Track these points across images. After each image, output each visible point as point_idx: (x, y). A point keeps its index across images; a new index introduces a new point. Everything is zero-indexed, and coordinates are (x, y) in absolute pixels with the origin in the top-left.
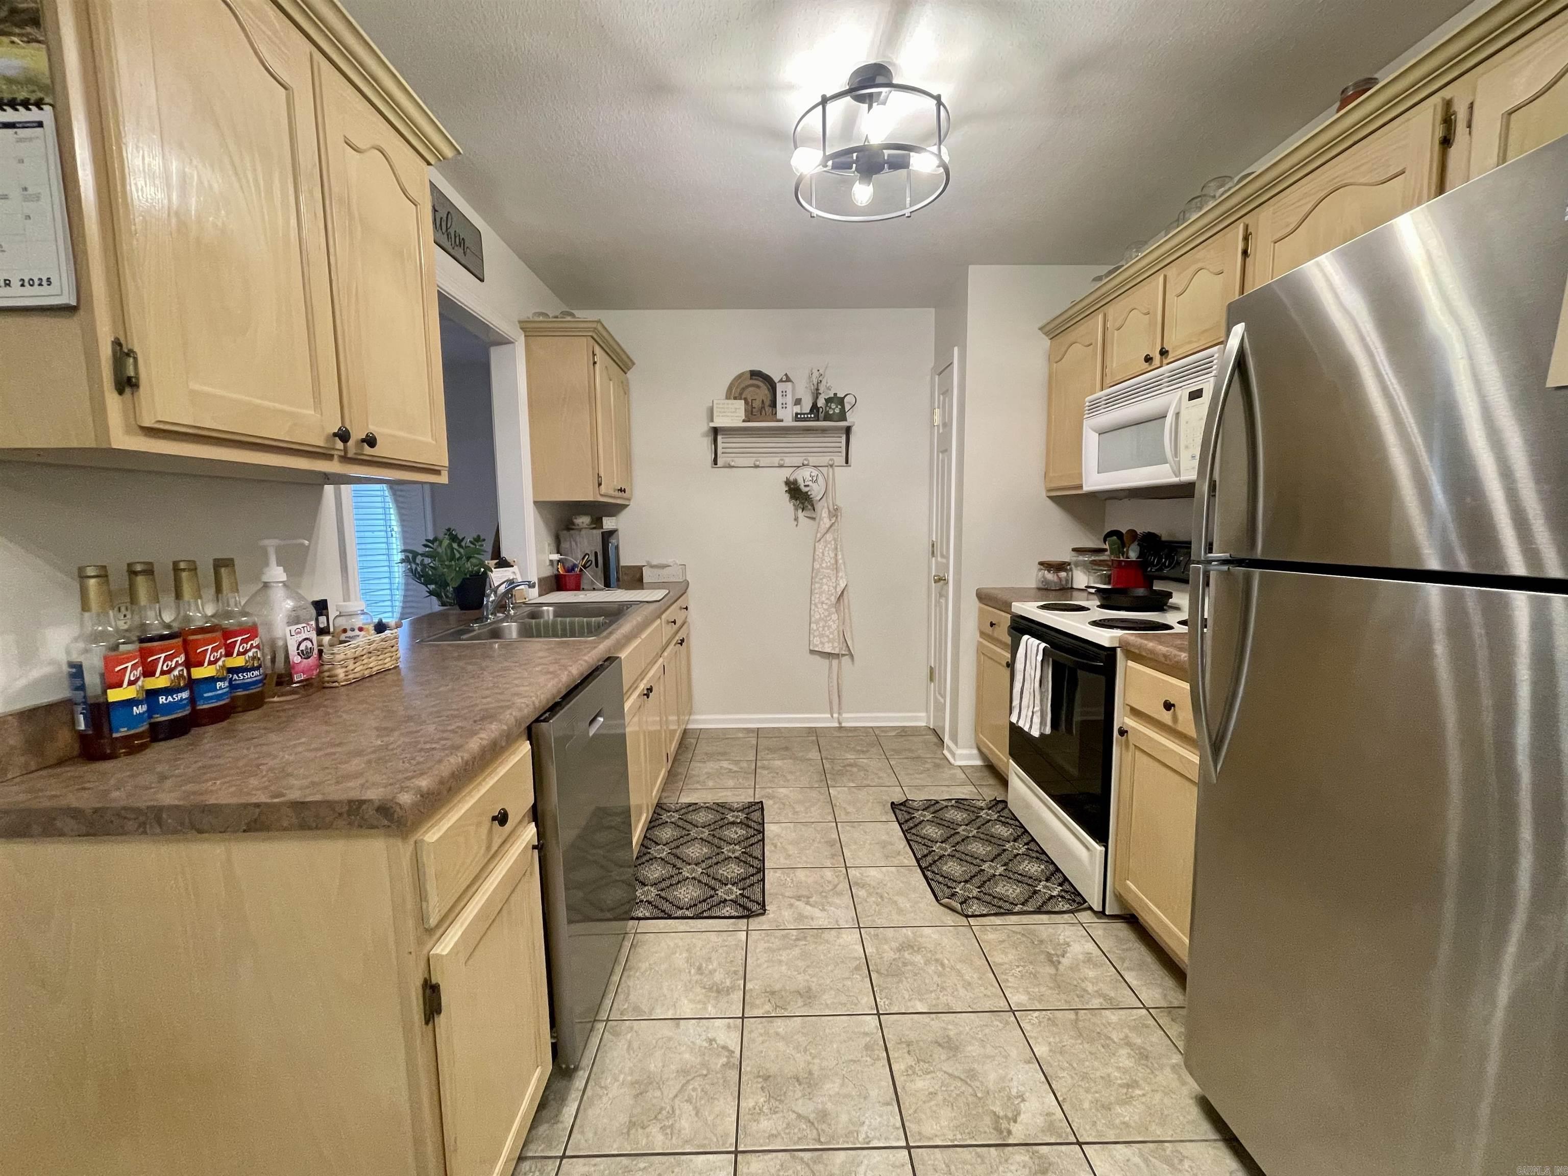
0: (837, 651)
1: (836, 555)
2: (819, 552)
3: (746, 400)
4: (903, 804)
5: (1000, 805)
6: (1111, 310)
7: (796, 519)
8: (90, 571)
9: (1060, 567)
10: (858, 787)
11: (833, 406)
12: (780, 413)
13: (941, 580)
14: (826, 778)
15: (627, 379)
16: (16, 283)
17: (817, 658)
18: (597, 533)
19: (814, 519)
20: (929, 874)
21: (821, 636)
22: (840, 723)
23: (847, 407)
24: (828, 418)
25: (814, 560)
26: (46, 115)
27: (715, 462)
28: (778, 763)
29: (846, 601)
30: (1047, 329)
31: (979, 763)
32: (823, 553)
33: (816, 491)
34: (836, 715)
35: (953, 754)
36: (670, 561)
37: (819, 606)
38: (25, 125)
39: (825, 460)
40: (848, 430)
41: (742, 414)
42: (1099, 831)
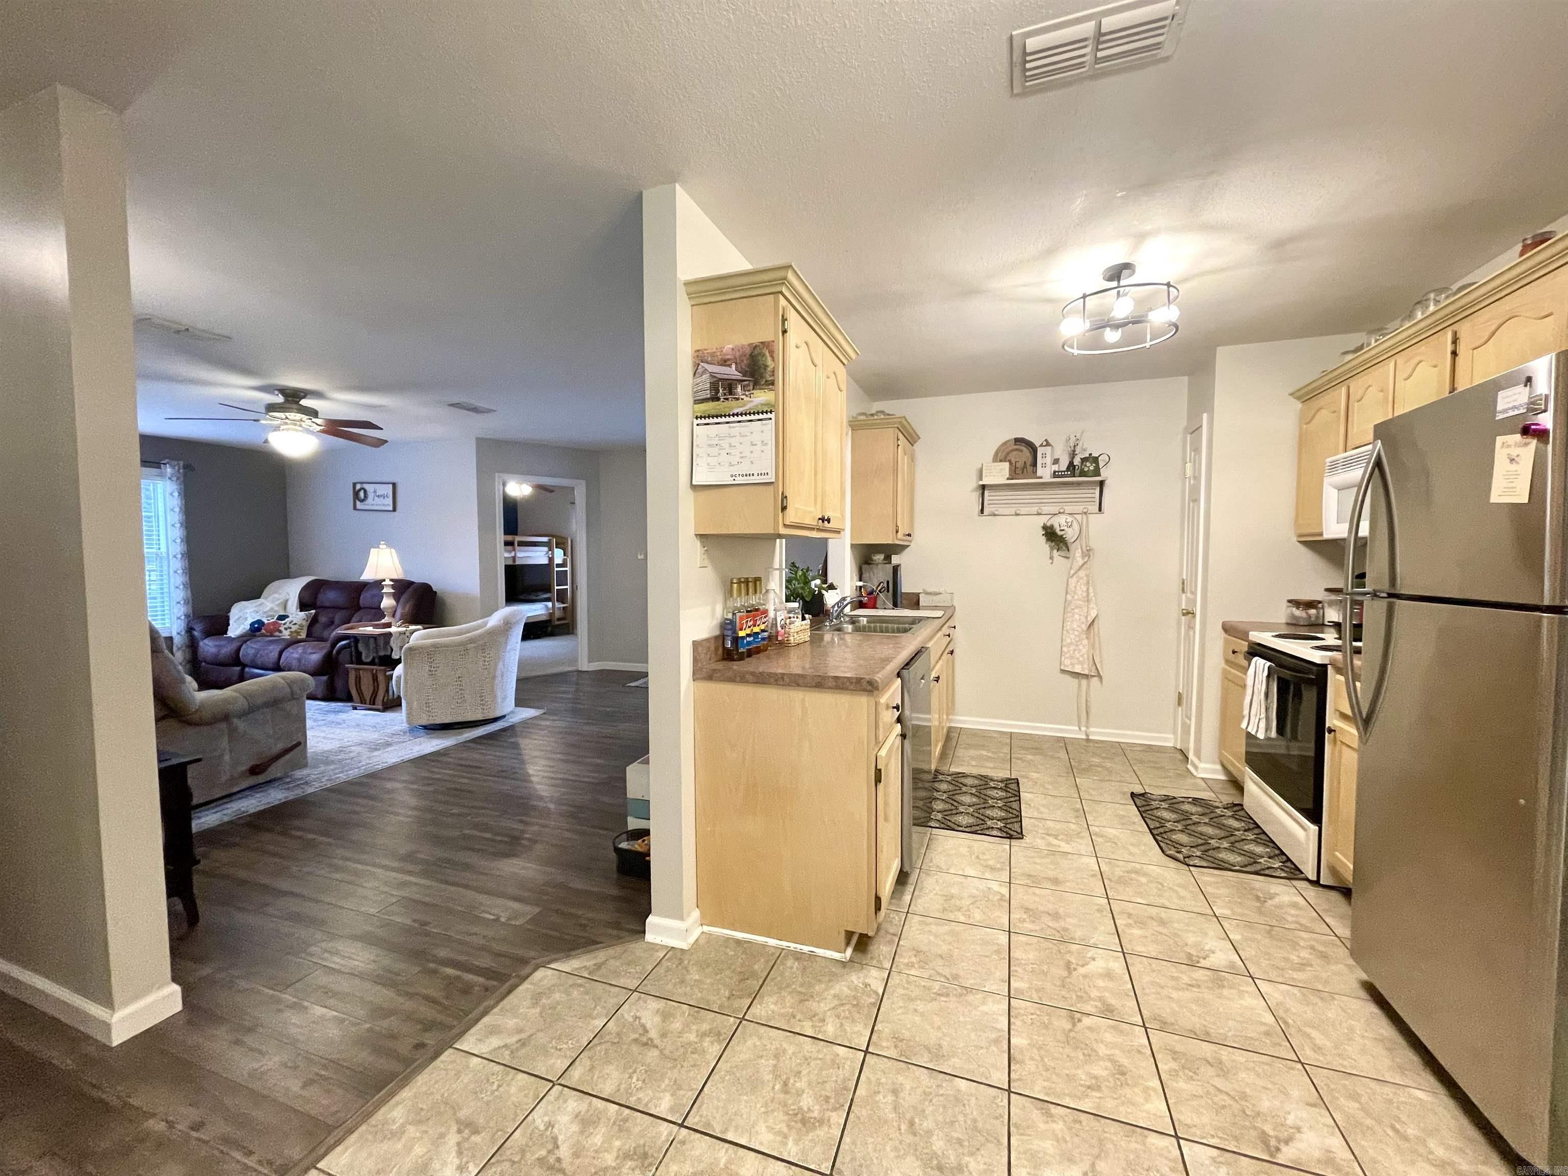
0: (1086, 672)
1: (1088, 589)
2: (1072, 587)
3: (1010, 461)
4: (1142, 795)
5: (1237, 808)
6: (1353, 384)
7: (1051, 558)
8: (735, 581)
9: (1310, 605)
10: (1101, 781)
11: (1088, 464)
12: (1040, 471)
13: (1189, 613)
14: (1071, 770)
15: (914, 450)
16: (756, 475)
17: (1067, 678)
18: (889, 568)
19: (1068, 558)
20: (1159, 838)
21: (1071, 657)
22: (1087, 735)
23: (1101, 464)
24: (1083, 474)
25: (1067, 593)
26: (772, 416)
27: (982, 511)
28: (1030, 757)
29: (1096, 629)
30: (1299, 394)
31: (1222, 777)
32: (1075, 587)
33: (1070, 534)
34: (1083, 729)
35: (1196, 767)
36: (942, 590)
37: (1071, 632)
38: (765, 419)
39: (1079, 508)
40: (1102, 484)
41: (1007, 474)
42: (1315, 815)
